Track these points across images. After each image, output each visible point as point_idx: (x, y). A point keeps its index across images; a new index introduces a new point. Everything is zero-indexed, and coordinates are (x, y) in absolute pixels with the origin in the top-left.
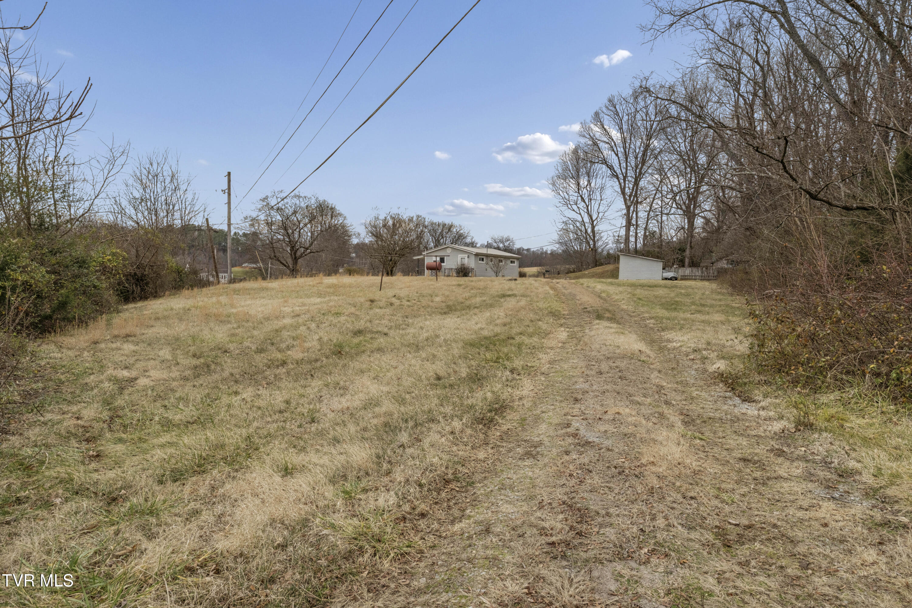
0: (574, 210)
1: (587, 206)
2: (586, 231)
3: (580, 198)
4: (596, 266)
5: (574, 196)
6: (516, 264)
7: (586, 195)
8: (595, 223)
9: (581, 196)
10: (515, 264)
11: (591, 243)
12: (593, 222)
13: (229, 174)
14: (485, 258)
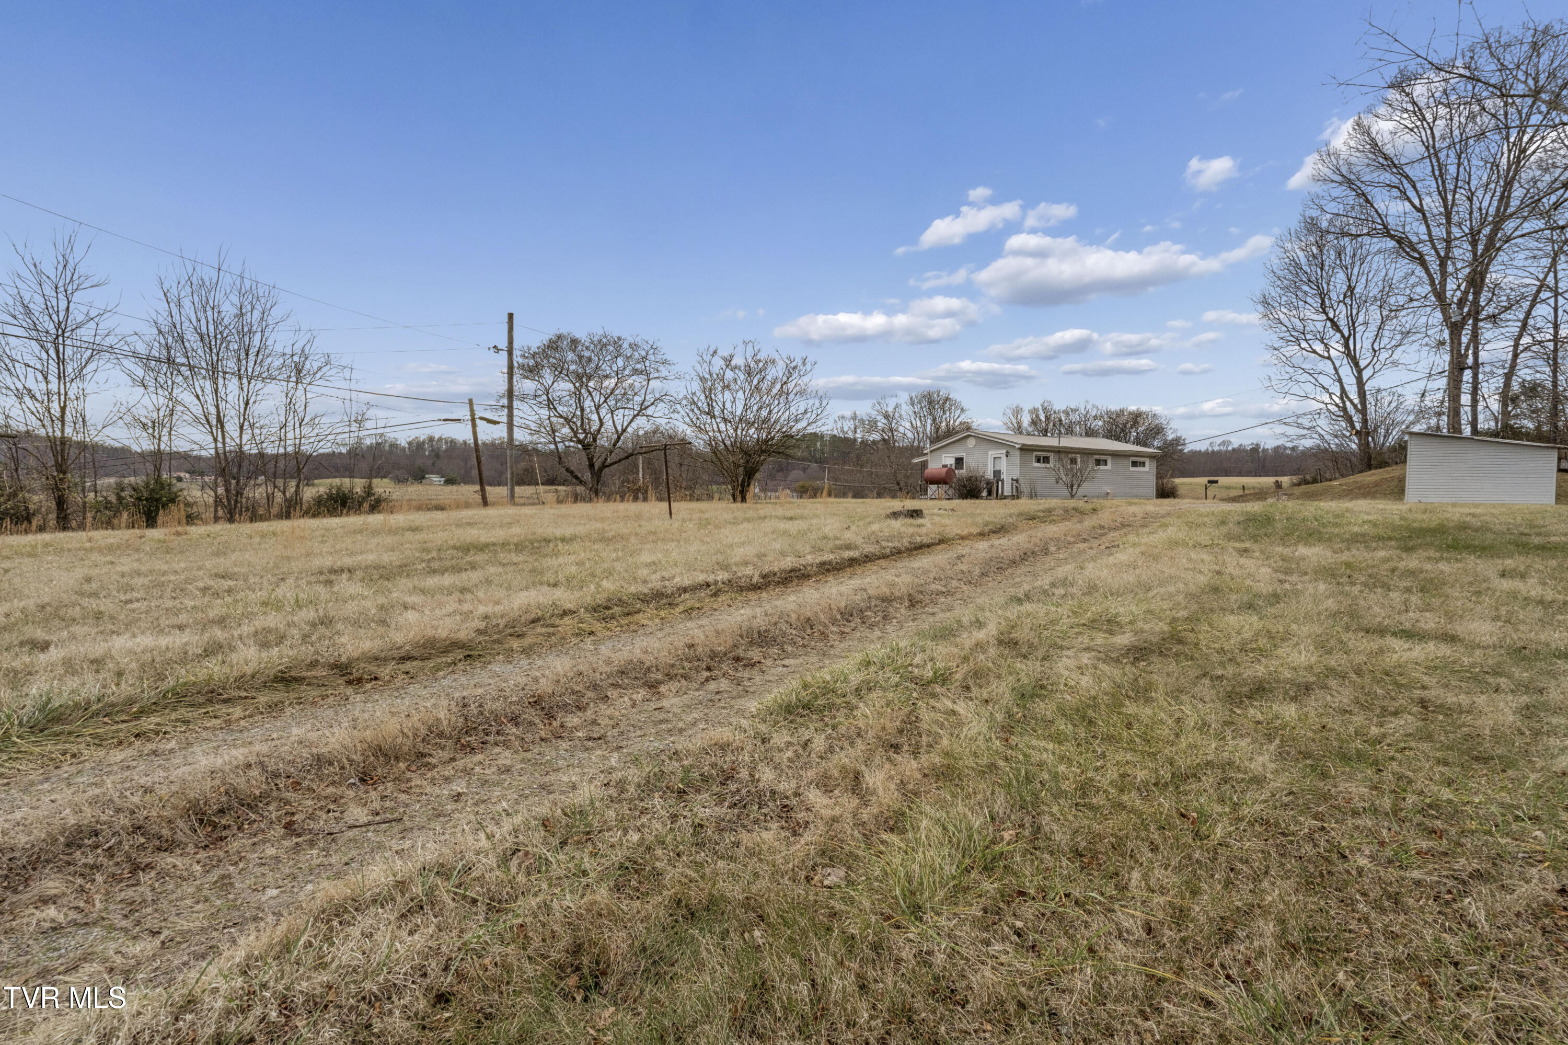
0: (1314, 352)
1: (1347, 340)
2: (1343, 391)
3: (1329, 324)
4: (1369, 467)
5: (1317, 321)
6: (1149, 468)
7: (1343, 315)
8: (1366, 374)
9: (1331, 320)
10: (1146, 469)
11: (1356, 418)
12: (1360, 371)
13: (511, 316)
14: (1052, 457)
